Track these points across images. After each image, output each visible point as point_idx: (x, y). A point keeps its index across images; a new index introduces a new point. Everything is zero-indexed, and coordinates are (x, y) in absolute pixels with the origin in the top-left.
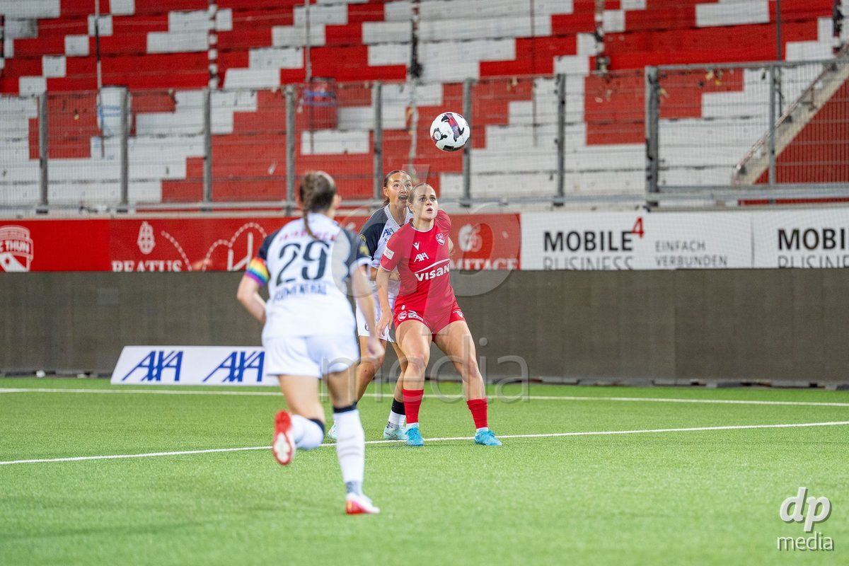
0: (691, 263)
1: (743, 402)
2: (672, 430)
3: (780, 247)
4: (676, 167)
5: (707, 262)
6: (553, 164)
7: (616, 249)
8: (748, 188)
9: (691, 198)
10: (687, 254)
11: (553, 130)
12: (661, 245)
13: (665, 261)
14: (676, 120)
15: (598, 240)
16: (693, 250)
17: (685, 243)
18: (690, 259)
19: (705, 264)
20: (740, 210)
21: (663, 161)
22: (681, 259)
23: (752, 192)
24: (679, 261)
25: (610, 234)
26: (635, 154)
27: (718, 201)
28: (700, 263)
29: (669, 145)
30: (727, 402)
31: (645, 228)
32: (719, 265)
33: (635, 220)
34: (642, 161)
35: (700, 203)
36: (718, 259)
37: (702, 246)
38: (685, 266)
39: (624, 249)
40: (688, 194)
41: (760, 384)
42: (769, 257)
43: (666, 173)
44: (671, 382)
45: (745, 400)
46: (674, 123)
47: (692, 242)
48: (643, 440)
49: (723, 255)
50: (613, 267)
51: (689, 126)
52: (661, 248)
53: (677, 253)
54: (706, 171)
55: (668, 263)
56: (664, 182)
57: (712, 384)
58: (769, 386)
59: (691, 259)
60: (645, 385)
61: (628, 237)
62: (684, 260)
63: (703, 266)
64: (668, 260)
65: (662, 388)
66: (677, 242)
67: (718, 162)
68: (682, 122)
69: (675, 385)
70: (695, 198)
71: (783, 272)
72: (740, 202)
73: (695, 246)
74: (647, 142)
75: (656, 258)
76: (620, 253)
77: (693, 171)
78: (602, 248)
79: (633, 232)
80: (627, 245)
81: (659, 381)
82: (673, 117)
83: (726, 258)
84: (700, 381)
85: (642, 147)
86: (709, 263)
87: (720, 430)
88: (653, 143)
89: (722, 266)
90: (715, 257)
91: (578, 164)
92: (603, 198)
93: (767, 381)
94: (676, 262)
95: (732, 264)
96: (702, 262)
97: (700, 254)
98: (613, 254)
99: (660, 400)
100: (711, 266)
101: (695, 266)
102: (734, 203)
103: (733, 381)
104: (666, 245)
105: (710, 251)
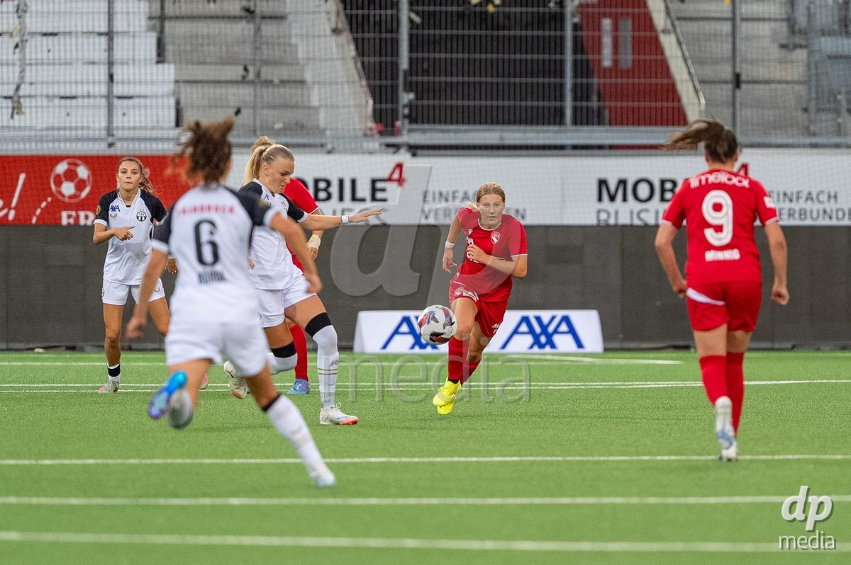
3: (600, 199)
7: (363, 200)
12: (430, 194)
13: (436, 214)
15: (334, 190)
17: (466, 193)
25: (353, 182)
31: (405, 175)
33: (392, 165)
39: (374, 199)
42: (584, 212)
52: (429, 199)
53: (453, 205)
61: (379, 185)
64: (441, 214)
66: (454, 191)
71: (602, 231)
75: (423, 210)
78: (341, 198)
79: (390, 179)
80: (379, 195)
95: (534, 219)
98: (358, 206)
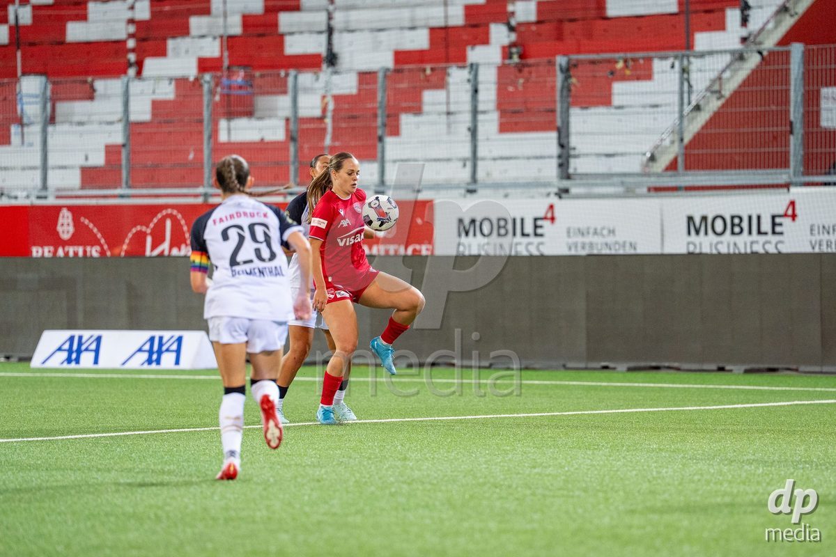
0: (601, 249)
1: (652, 385)
2: (583, 412)
3: (689, 233)
4: (587, 155)
5: (617, 247)
6: (466, 151)
7: (528, 235)
8: (658, 175)
9: (601, 185)
10: (597, 240)
11: (467, 117)
12: (572, 231)
13: (576, 247)
14: (586, 108)
16: (603, 236)
17: (596, 229)
18: (600, 245)
19: (616, 250)
20: (650, 197)
21: (574, 149)
22: (591, 245)
23: (662, 179)
24: (590, 247)
26: (546, 142)
27: (628, 188)
28: (610, 249)
29: (580, 133)
30: (636, 385)
31: (557, 215)
32: (629, 251)
33: (546, 206)
34: (554, 149)
35: (610, 190)
36: (628, 245)
37: (612, 232)
38: (595, 252)
40: (599, 181)
41: (669, 368)
42: (678, 243)
43: (577, 161)
44: (582, 365)
45: (654, 383)
46: (585, 112)
47: (603, 228)
48: (554, 423)
49: (633, 240)
50: (525, 253)
51: (599, 114)
52: (572, 235)
53: (587, 240)
54: (616, 158)
55: (579, 248)
56: (575, 169)
57: (622, 367)
58: (678, 369)
59: (602, 244)
60: (556, 369)
61: (539, 223)
62: (594, 245)
63: (613, 252)
64: (579, 245)
65: (574, 371)
66: (588, 228)
67: (628, 150)
68: (593, 110)
69: (586, 369)
70: (605, 185)
71: (692, 259)
72: (649, 189)
73: (605, 232)
74: (559, 130)
75: (568, 244)
76: (533, 239)
77: (604, 159)
79: (545, 218)
80: (539, 231)
81: (570, 365)
82: (584, 106)
83: (636, 243)
84: (611, 365)
85: (553, 135)
86: (619, 249)
87: (630, 412)
88: (563, 131)
89: (632, 252)
90: (625, 243)
91: (490, 151)
92: (515, 185)
93: (676, 365)
94: (587, 247)
95: (642, 250)
96: (612, 247)
97: (610, 239)
99: (571, 383)
100: (621, 252)
101: (606, 251)
102: (645, 190)
103: (642, 364)
104: (577, 231)
105: (620, 237)
